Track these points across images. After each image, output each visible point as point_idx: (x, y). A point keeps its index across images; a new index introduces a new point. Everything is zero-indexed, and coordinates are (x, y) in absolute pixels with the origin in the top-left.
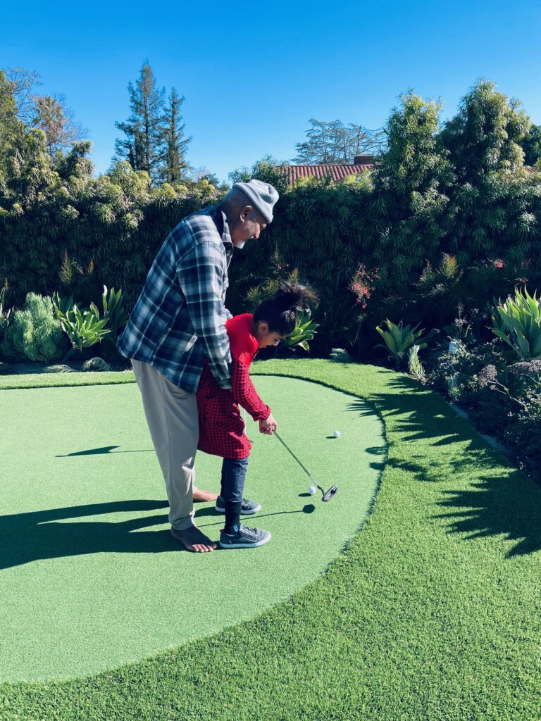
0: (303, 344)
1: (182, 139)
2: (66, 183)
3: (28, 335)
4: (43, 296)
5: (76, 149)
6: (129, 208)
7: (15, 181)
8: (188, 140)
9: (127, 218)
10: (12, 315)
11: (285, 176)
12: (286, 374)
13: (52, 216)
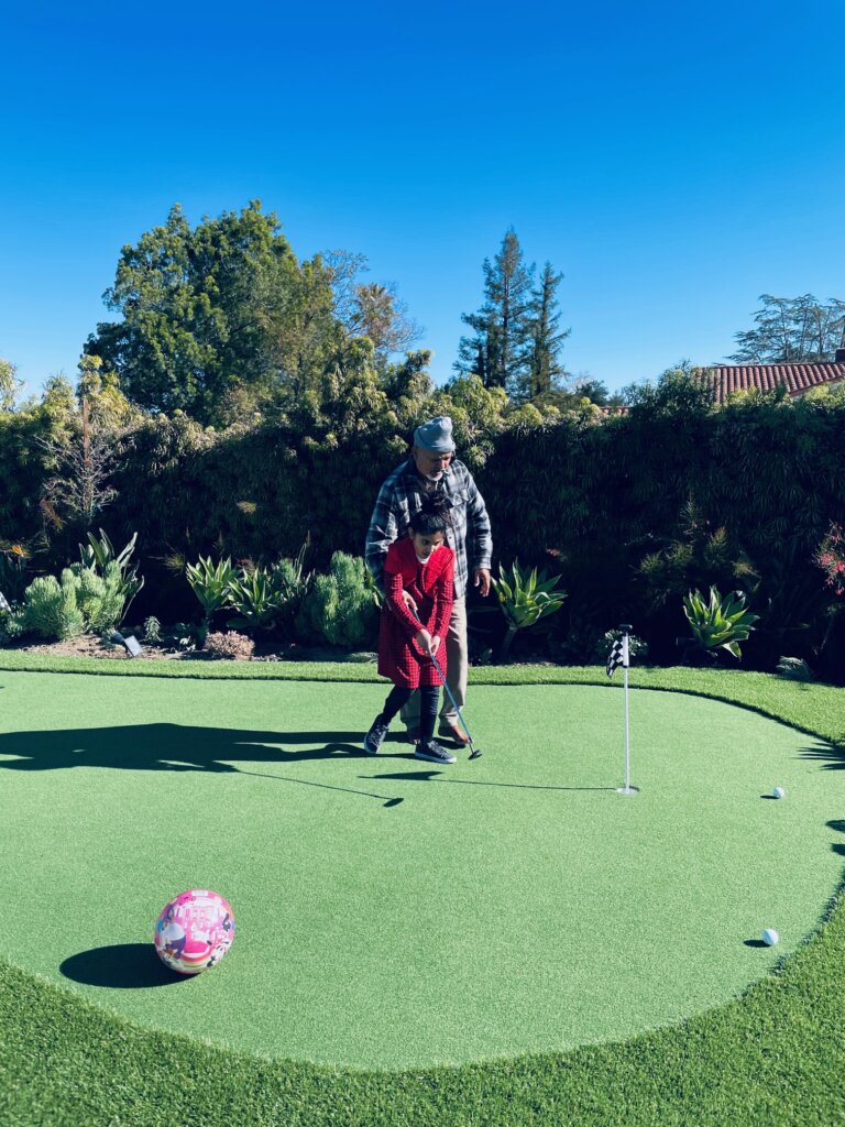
0: (732, 646)
1: (556, 334)
2: (395, 406)
3: (331, 608)
4: (354, 557)
5: (410, 362)
6: (476, 438)
7: (330, 405)
8: (565, 334)
9: (471, 453)
10: (313, 580)
11: (709, 391)
12: (699, 691)
13: (374, 449)
